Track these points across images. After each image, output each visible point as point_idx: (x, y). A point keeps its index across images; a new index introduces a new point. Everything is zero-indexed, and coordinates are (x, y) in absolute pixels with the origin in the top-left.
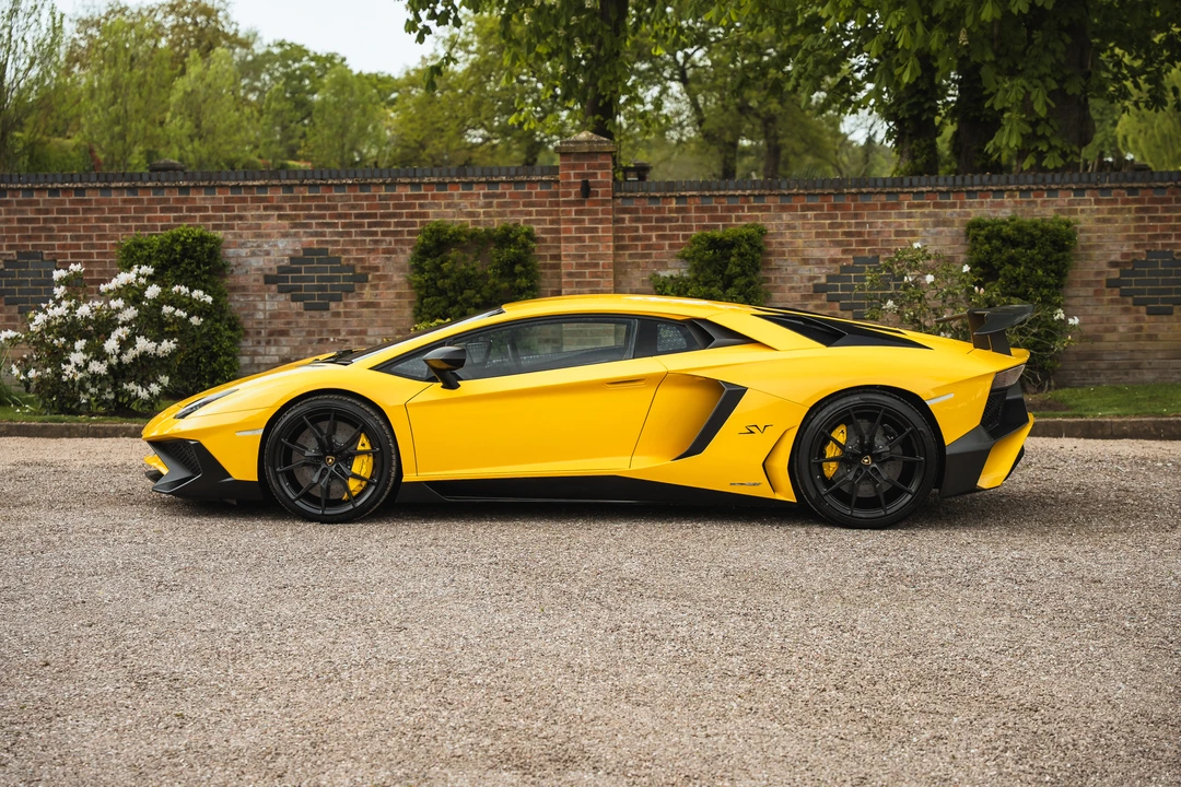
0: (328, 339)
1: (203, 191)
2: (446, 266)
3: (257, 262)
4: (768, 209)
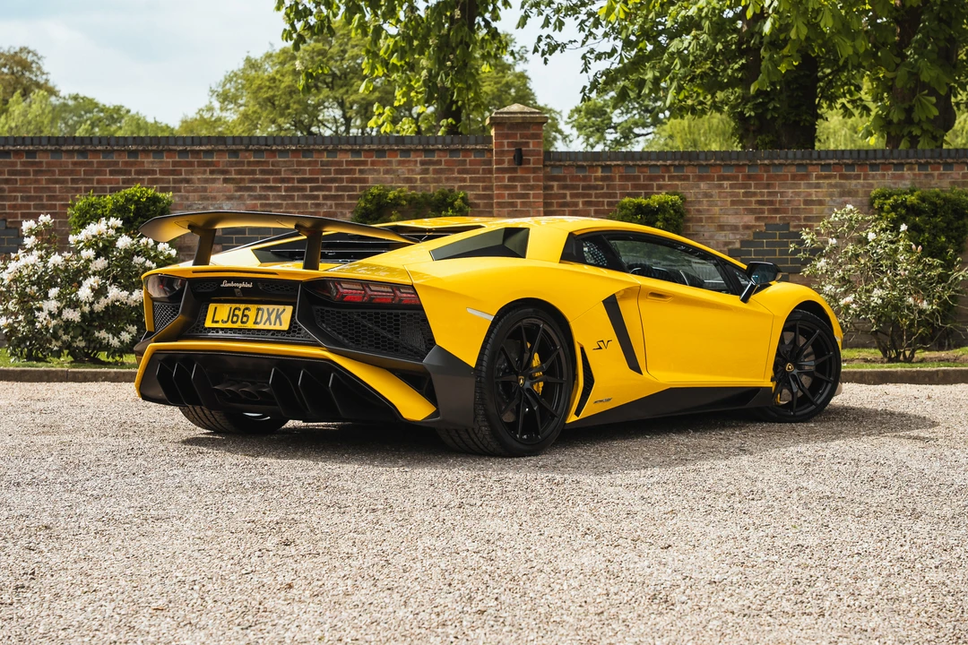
1: (151, 154)
4: (686, 178)
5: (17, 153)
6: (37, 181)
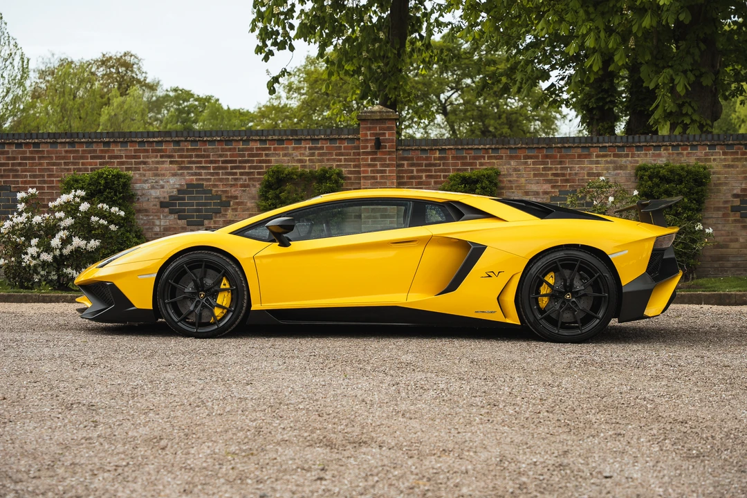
1: (119, 145)
3: (155, 193)
4: (501, 158)
5: (27, 144)
6: (41, 164)
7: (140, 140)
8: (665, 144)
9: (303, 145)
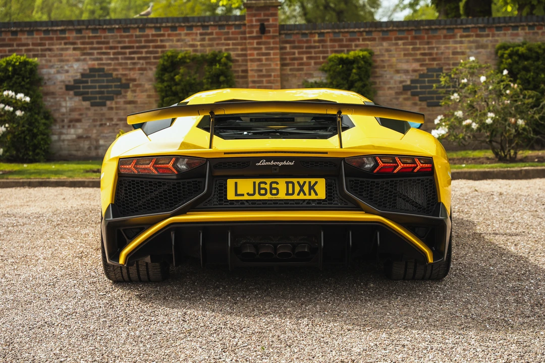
0: (105, 124)
1: (26, 33)
2: (177, 77)
3: (61, 77)
4: (374, 39)
7: (45, 28)
8: (522, 24)
9: (194, 31)
